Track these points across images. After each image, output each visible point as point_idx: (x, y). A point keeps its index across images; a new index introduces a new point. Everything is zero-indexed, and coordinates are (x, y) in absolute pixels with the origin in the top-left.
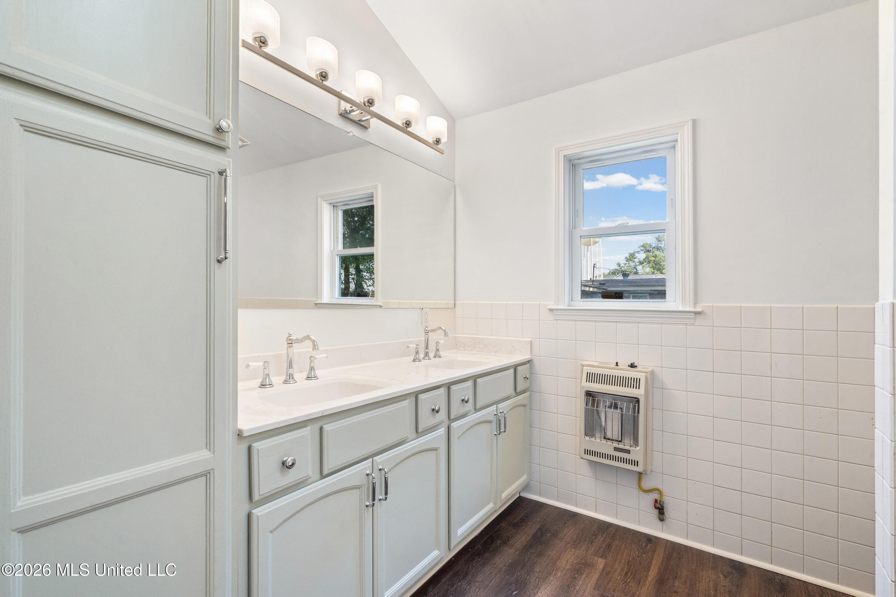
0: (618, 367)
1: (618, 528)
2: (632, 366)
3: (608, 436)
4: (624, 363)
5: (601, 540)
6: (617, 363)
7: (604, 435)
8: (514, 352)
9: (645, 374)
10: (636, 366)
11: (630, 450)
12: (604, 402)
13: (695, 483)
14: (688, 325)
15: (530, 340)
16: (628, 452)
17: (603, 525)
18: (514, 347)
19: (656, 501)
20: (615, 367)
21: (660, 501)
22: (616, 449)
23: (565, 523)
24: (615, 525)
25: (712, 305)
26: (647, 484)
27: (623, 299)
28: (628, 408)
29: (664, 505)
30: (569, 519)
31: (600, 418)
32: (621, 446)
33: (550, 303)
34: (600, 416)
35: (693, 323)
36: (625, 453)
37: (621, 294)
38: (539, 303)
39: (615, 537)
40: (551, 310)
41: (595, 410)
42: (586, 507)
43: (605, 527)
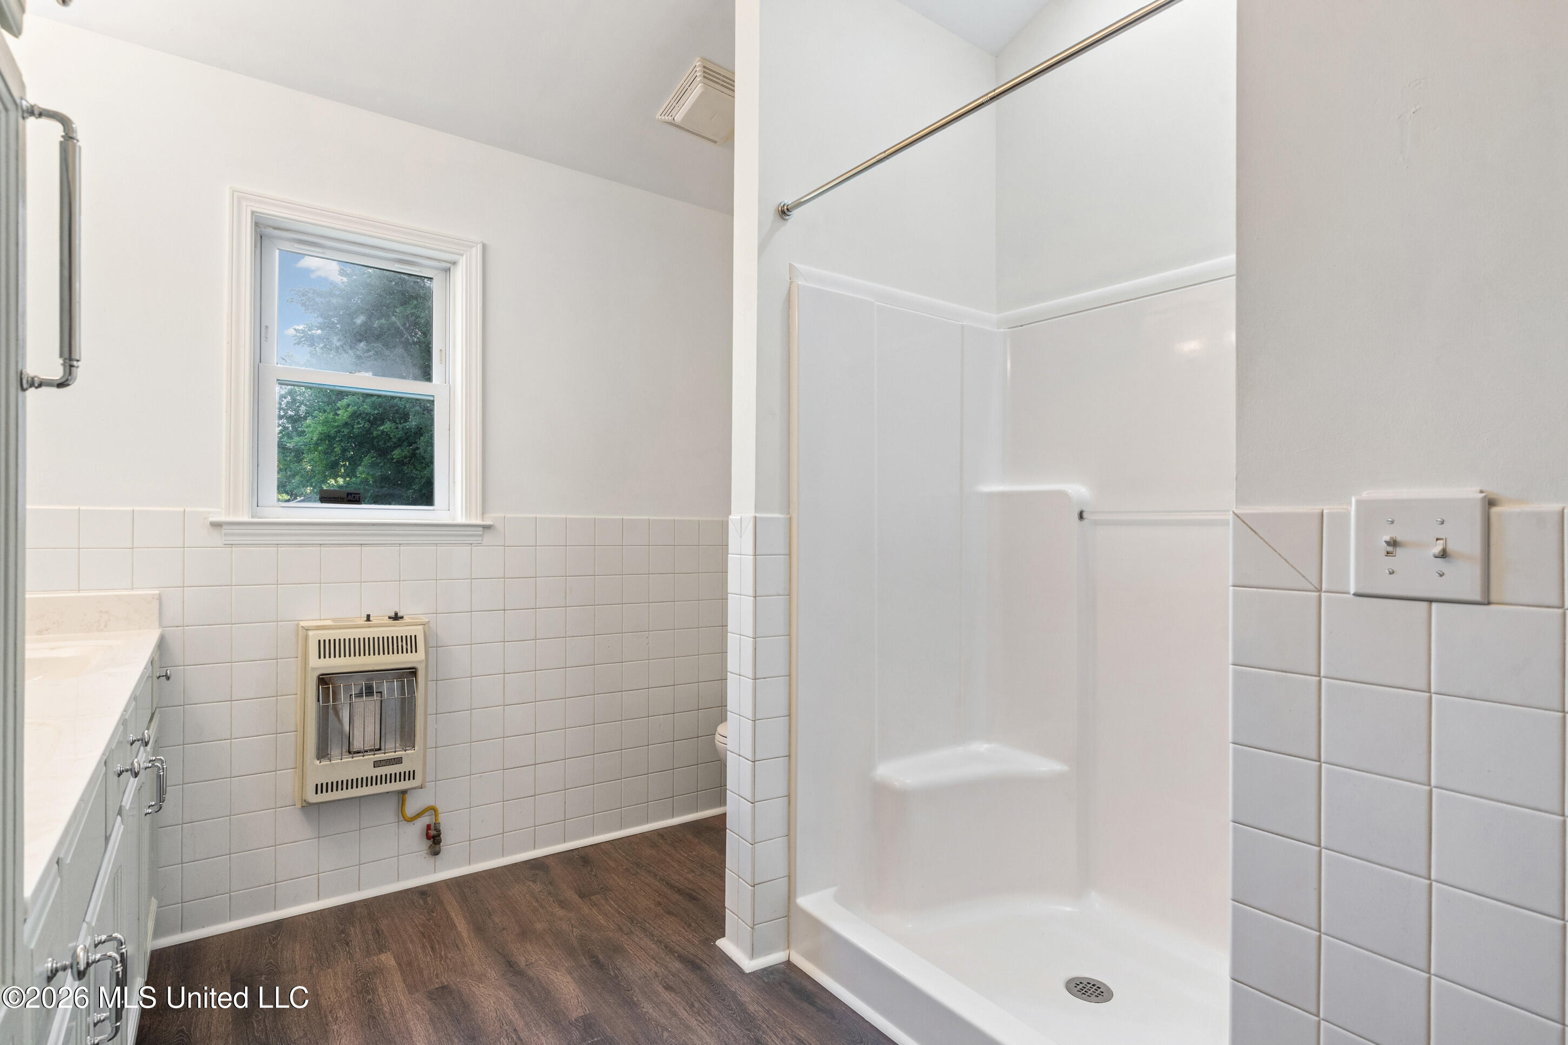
0: (371, 622)
1: (367, 903)
2: (396, 617)
3: (355, 746)
4: (381, 613)
5: (358, 932)
6: (368, 616)
7: (348, 748)
8: (106, 626)
9: (421, 627)
10: (402, 618)
11: (402, 758)
12: (348, 688)
13: (481, 776)
14: (473, 545)
15: (158, 592)
16: (398, 761)
17: (341, 911)
18: (106, 612)
19: (429, 827)
20: (366, 622)
21: (435, 824)
22: (377, 764)
23: (274, 946)
24: (358, 902)
25: (502, 515)
26: (412, 807)
27: (361, 504)
28: (391, 690)
29: (441, 829)
30: (274, 936)
31: (340, 721)
32: (380, 756)
33: (214, 510)
34: (341, 715)
35: (480, 542)
36: (393, 764)
37: (358, 495)
38: (182, 509)
39: (375, 917)
40: (217, 525)
41: (331, 708)
42: (296, 901)
43: (346, 913)
